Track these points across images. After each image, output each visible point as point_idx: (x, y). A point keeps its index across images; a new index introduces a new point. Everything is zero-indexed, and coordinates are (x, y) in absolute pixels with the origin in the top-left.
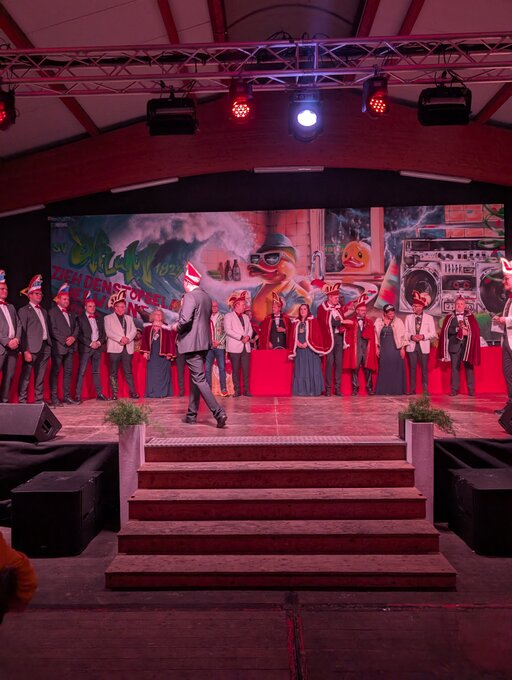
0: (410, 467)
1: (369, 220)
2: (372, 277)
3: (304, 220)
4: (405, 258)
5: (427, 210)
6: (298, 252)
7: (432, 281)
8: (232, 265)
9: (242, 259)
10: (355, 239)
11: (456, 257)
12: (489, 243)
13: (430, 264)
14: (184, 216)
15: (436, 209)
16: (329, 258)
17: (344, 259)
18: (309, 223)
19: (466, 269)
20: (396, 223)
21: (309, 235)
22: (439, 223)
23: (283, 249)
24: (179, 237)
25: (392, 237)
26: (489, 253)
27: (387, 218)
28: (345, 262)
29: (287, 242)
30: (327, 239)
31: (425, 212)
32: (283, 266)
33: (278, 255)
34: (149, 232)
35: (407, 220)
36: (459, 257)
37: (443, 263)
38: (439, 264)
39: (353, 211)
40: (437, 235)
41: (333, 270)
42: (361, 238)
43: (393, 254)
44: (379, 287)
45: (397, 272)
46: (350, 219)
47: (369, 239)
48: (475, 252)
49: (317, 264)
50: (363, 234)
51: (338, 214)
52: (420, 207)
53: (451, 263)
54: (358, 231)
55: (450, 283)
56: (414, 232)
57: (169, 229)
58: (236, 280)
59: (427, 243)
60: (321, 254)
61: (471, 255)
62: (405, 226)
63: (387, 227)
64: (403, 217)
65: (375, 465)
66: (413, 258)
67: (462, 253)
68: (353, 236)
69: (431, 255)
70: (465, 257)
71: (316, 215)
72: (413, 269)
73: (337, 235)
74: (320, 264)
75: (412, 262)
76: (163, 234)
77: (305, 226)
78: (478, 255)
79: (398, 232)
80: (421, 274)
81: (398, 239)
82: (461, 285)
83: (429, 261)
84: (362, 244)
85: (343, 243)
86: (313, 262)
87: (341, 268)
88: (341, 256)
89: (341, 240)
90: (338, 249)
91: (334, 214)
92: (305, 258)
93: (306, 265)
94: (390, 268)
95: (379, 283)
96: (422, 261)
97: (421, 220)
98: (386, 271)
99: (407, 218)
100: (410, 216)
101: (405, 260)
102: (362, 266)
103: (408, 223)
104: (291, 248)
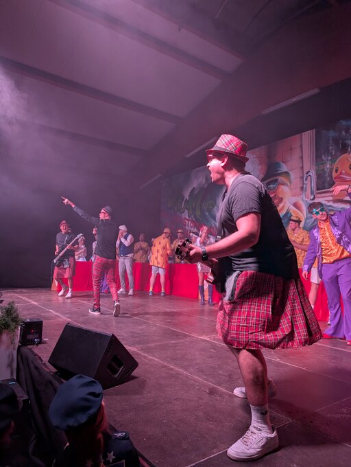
3: (298, 145)
6: (292, 175)
10: (346, 152)
16: (320, 176)
17: (334, 175)
18: (301, 146)
21: (302, 157)
23: (281, 174)
28: (336, 178)
29: (284, 168)
30: (318, 158)
32: (280, 190)
33: (276, 181)
34: (200, 180)
39: (344, 123)
41: (324, 188)
46: (341, 131)
49: (309, 183)
51: (328, 130)
54: (349, 143)
60: (313, 173)
68: (344, 149)
71: (308, 137)
73: (327, 152)
74: (311, 184)
76: (207, 179)
77: (298, 150)
85: (334, 159)
86: (305, 182)
87: (332, 184)
88: (331, 172)
89: (332, 156)
90: (328, 166)
91: (325, 132)
92: (298, 179)
93: (299, 185)
104: (287, 173)
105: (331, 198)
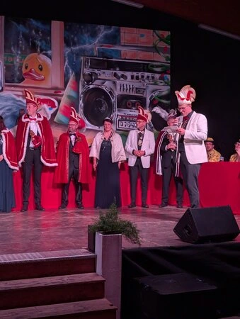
0: (100, 278)
1: (49, 33)
2: (53, 92)
4: (84, 75)
5: (105, 29)
7: (108, 99)
10: (36, 51)
11: (129, 78)
12: (157, 66)
13: (107, 83)
15: (112, 30)
16: (9, 68)
17: (24, 71)
19: (138, 90)
20: (76, 39)
22: (115, 44)
25: (72, 52)
26: (157, 76)
27: (67, 33)
28: (25, 74)
30: (7, 47)
31: (103, 31)
35: (86, 37)
36: (132, 77)
37: (118, 82)
38: (115, 83)
39: (34, 22)
40: (113, 55)
41: (13, 81)
42: (41, 51)
43: (73, 69)
44: (59, 102)
45: (76, 88)
46: (31, 29)
47: (49, 52)
48: (146, 74)
50: (43, 47)
51: (18, 23)
52: (99, 26)
53: (125, 83)
54: (39, 43)
55: (124, 102)
56: (92, 49)
59: (104, 62)
60: (1, 63)
61: (143, 77)
62: (84, 43)
63: (67, 42)
64: (82, 34)
65: (67, 279)
66: (91, 75)
67: (135, 74)
68: (34, 48)
69: (106, 74)
70: (137, 78)
72: (91, 87)
73: (17, 45)
75: (90, 79)
78: (148, 77)
79: (76, 48)
80: (99, 91)
81: (78, 55)
82: (134, 105)
83: (107, 80)
84: (43, 57)
85: (24, 54)
87: (21, 80)
88: (21, 67)
89: (21, 50)
90: (18, 60)
91: (15, 23)
94: (69, 83)
95: (59, 98)
96: (100, 79)
97: (99, 38)
98: (65, 86)
99: (86, 35)
100: (89, 34)
101: (83, 78)
102: (43, 80)
103: (87, 41)
105: (20, 93)
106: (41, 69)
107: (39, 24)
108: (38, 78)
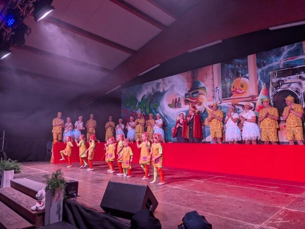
1: (247, 63)
2: (250, 99)
3: (211, 71)
4: (272, 83)
5: (288, 48)
6: (207, 89)
8: (177, 100)
9: (182, 96)
10: (238, 77)
14: (160, 81)
15: (295, 46)
16: (224, 90)
17: (232, 90)
18: (213, 72)
20: (265, 62)
21: (213, 79)
22: (299, 55)
23: (200, 88)
24: (158, 90)
25: (263, 71)
27: (259, 60)
28: (233, 91)
29: (202, 85)
30: (223, 79)
31: (286, 49)
32: (200, 98)
33: (198, 92)
34: (148, 90)
35: (273, 58)
37: (303, 82)
38: (300, 84)
39: (237, 61)
40: (297, 63)
41: (226, 97)
42: (242, 75)
43: (264, 82)
44: (255, 104)
45: (267, 93)
46: (235, 65)
47: (247, 75)
49: (217, 94)
50: (243, 73)
51: (228, 64)
52: (283, 47)
54: (240, 72)
56: (279, 64)
57: (155, 87)
58: (179, 107)
59: (289, 71)
60: (220, 88)
62: (272, 62)
63: (259, 65)
64: (270, 57)
66: (278, 82)
68: (237, 75)
69: (294, 78)
71: (216, 67)
72: (279, 90)
73: (228, 76)
74: (219, 94)
75: (278, 85)
76: (153, 90)
77: (211, 74)
79: (267, 67)
80: (287, 93)
81: (267, 71)
83: (292, 83)
84: (243, 79)
85: (232, 80)
86: (215, 93)
87: (231, 95)
88: (230, 88)
89: (230, 78)
90: (229, 84)
91: (226, 65)
92: (211, 92)
93: (212, 95)
94: (262, 91)
95: (255, 102)
96: (286, 83)
97: (283, 56)
98: (259, 94)
99: (273, 57)
100: (275, 55)
101: (272, 85)
102: (244, 92)
103: (274, 60)
104: (204, 88)
105: (231, 103)
106: (242, 87)
107: (240, 61)
108: (240, 92)
